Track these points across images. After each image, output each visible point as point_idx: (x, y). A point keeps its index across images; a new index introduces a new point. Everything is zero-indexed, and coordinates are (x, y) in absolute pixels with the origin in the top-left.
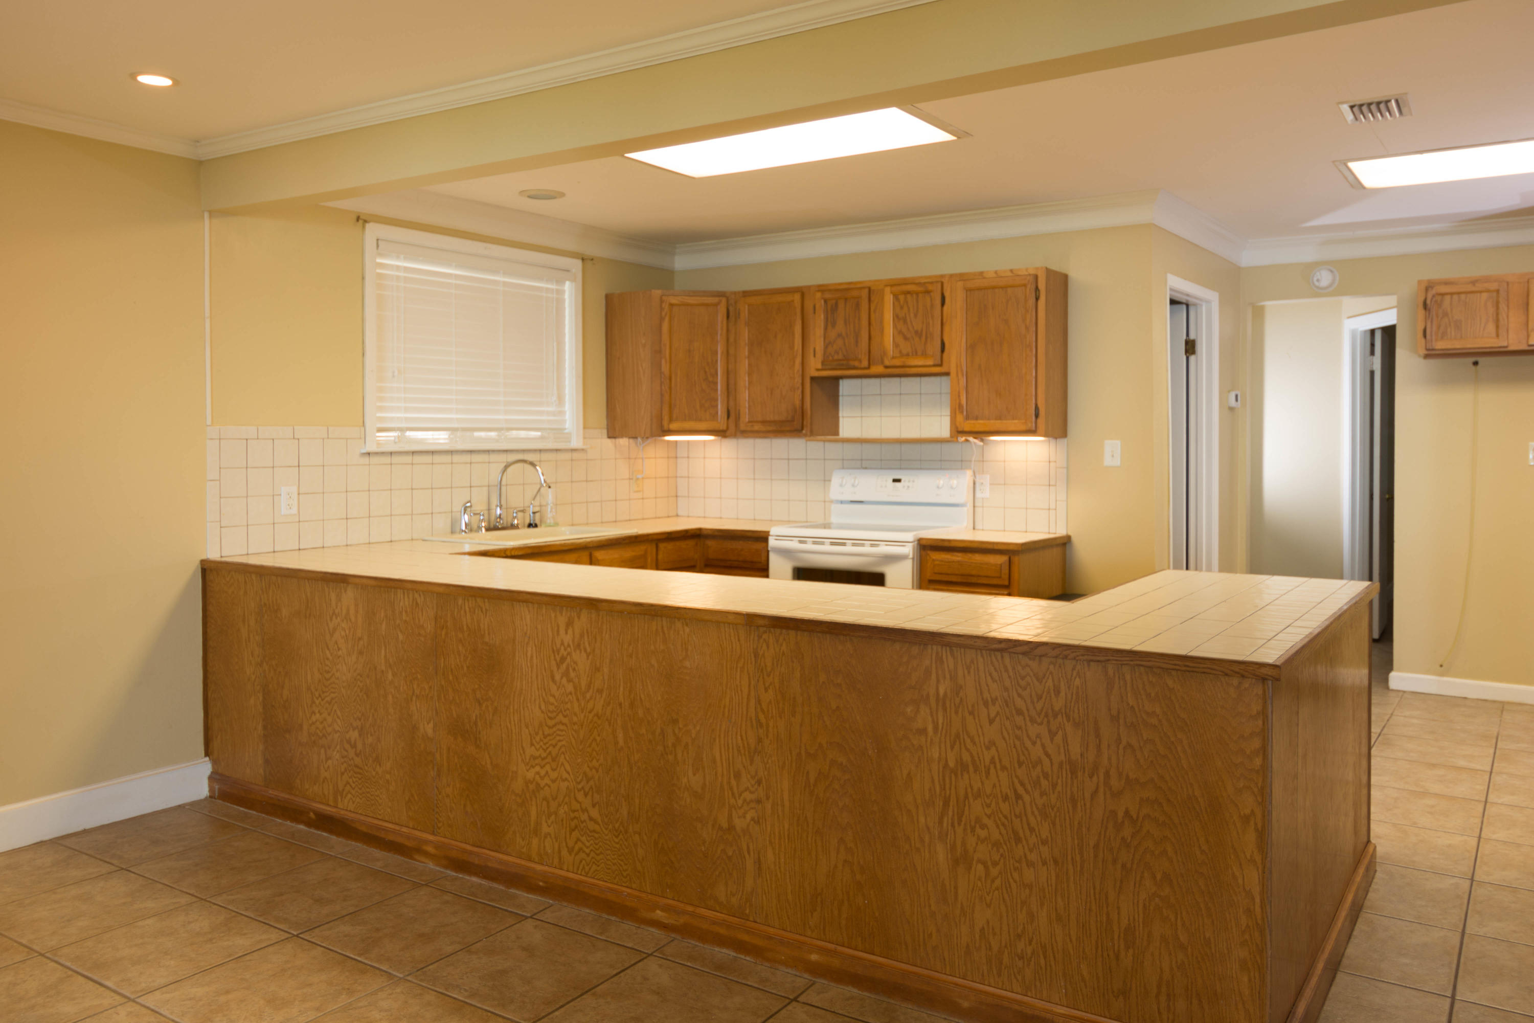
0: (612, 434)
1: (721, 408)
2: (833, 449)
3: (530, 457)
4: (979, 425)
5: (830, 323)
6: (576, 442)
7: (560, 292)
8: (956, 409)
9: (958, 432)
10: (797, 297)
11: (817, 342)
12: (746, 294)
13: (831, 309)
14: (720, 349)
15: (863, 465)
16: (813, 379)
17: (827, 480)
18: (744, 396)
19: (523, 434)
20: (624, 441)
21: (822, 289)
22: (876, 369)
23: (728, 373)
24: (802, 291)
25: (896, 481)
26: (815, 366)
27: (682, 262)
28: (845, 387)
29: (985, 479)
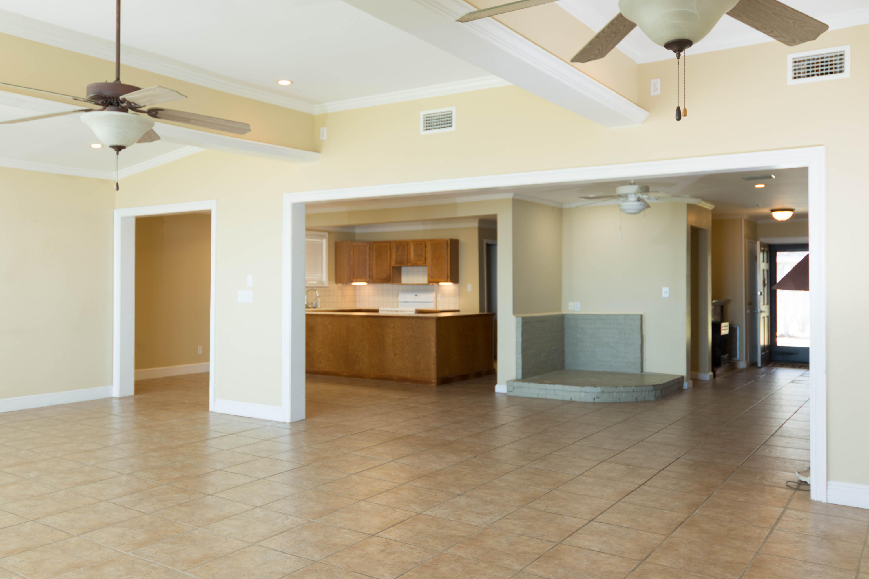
0: (337, 282)
1: (368, 275)
2: (400, 287)
3: (315, 289)
4: (435, 280)
5: (397, 251)
6: (326, 285)
7: (322, 242)
8: (429, 276)
9: (429, 282)
10: (388, 244)
11: (394, 257)
12: (375, 242)
13: (397, 248)
14: (368, 258)
15: (408, 291)
16: (394, 267)
17: (398, 296)
18: (374, 271)
19: (312, 282)
20: (340, 285)
21: (395, 242)
22: (409, 264)
23: (370, 265)
24: (390, 242)
25: (416, 296)
26: (393, 264)
27: (357, 231)
28: (404, 269)
29: (439, 295)
